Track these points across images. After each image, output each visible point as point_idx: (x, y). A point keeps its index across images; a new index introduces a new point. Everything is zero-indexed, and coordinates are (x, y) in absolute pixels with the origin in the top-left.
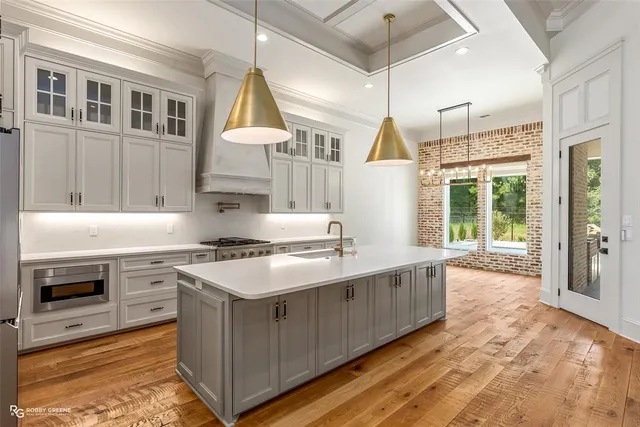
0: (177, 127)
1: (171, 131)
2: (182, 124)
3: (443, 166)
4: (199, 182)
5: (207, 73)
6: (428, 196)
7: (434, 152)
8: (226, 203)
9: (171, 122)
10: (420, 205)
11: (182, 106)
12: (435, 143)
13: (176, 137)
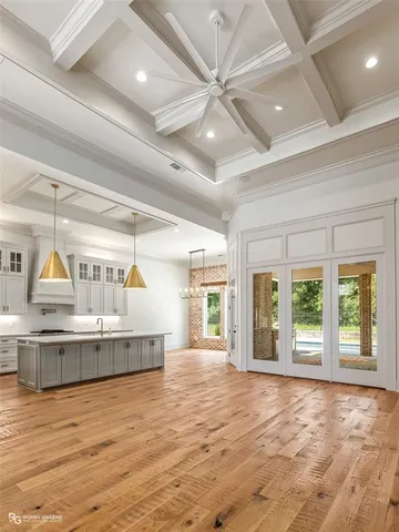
0: (16, 267)
1: (13, 270)
2: (19, 266)
3: (203, 285)
4: (29, 297)
5: (34, 235)
6: (194, 304)
7: (197, 275)
8: (46, 310)
9: (12, 265)
10: (190, 310)
11: (19, 255)
12: (200, 269)
13: (15, 273)
